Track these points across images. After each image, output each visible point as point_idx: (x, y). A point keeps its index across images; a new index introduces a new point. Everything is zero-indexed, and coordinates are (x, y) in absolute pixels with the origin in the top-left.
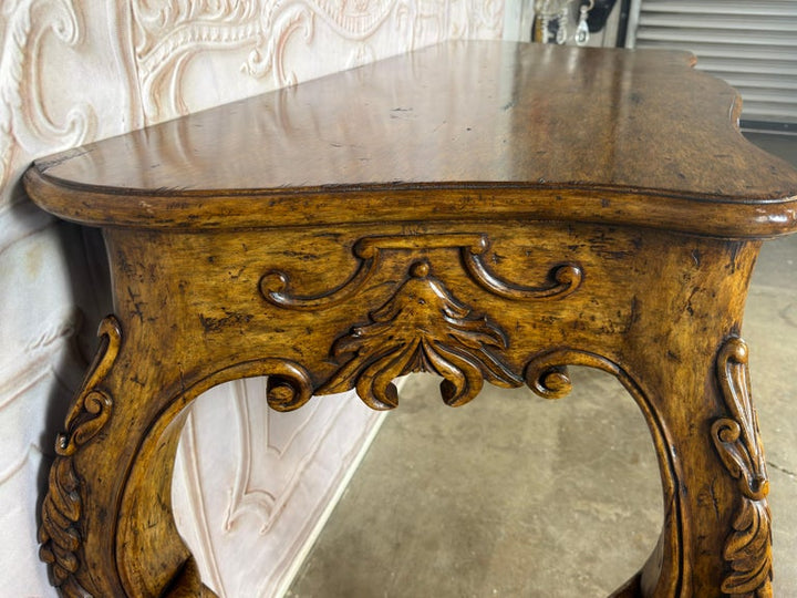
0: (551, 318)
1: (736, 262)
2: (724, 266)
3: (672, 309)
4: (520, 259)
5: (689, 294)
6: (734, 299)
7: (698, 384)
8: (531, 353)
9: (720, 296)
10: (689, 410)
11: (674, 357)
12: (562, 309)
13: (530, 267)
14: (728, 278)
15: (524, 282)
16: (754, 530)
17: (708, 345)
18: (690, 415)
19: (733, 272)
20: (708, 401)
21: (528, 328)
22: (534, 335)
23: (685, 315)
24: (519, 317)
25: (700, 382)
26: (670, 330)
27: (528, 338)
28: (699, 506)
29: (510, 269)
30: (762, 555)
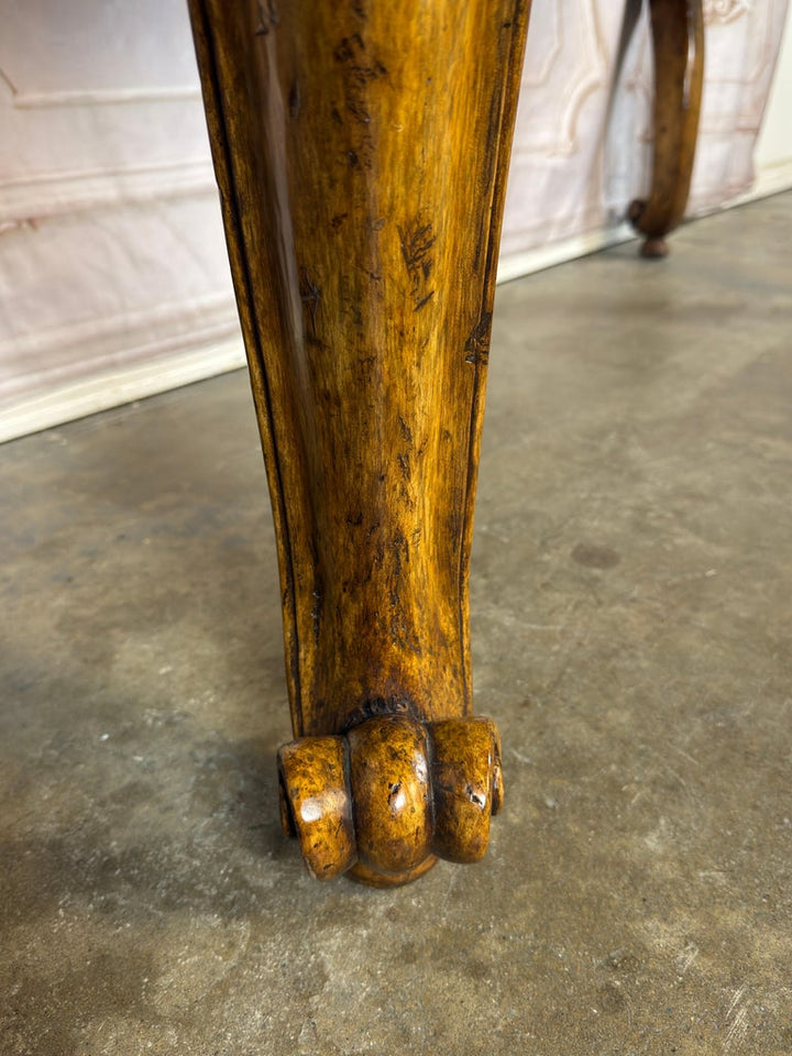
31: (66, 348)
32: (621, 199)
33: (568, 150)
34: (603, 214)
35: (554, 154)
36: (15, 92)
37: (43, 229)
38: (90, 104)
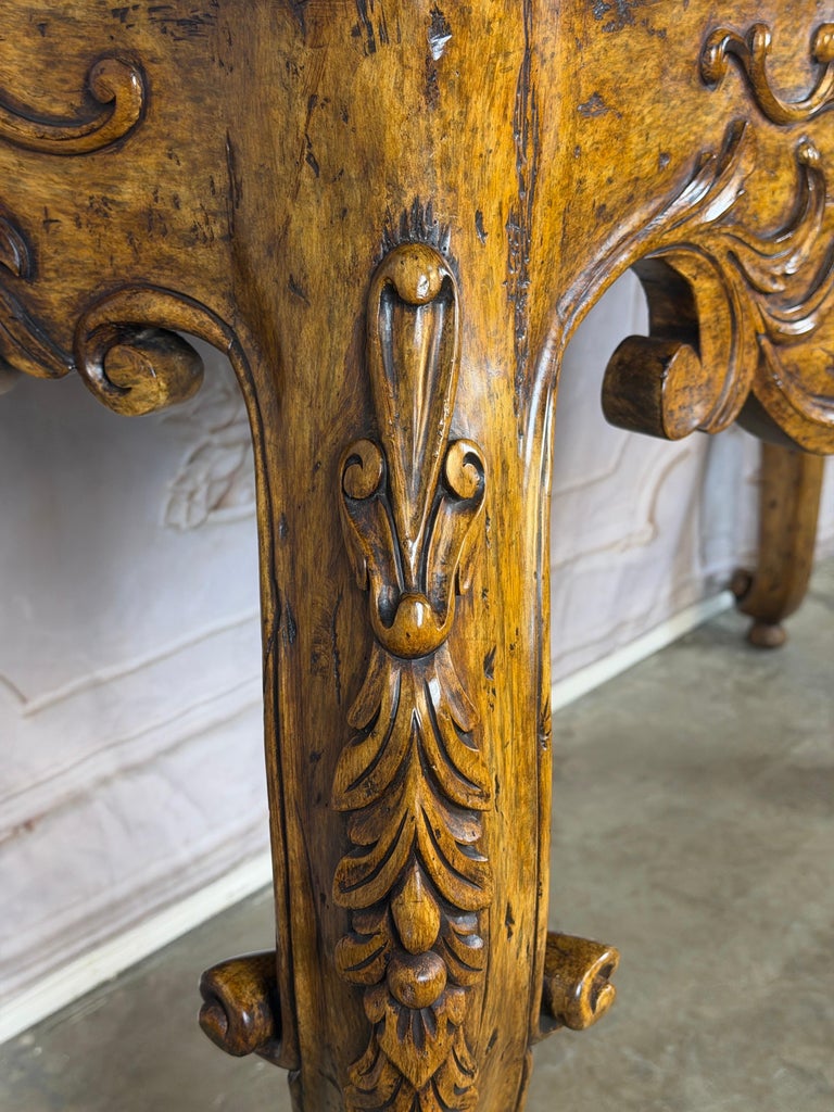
0: (105, 201)
1: (373, 18)
2: (348, 30)
3: (283, 161)
4: (27, 42)
5: (303, 116)
6: (395, 131)
7: (334, 360)
8: (82, 292)
9: (360, 119)
10: (317, 425)
11: (296, 290)
12: (122, 178)
13: (50, 64)
14: (366, 66)
15: (42, 104)
16: (381, 728)
17: (354, 257)
18: (319, 439)
19: (372, 47)
20: (348, 402)
21: (67, 224)
22: (81, 245)
23: (306, 174)
24: (45, 194)
25: (338, 352)
26: (288, 221)
27: (71, 254)
28: (313, 672)
29: (13, 68)
30: (398, 803)
31: (48, 942)
32: (723, 564)
33: (647, 537)
34: (699, 586)
35: (628, 546)
36: (24, 700)
37: (39, 828)
38: (97, 685)
